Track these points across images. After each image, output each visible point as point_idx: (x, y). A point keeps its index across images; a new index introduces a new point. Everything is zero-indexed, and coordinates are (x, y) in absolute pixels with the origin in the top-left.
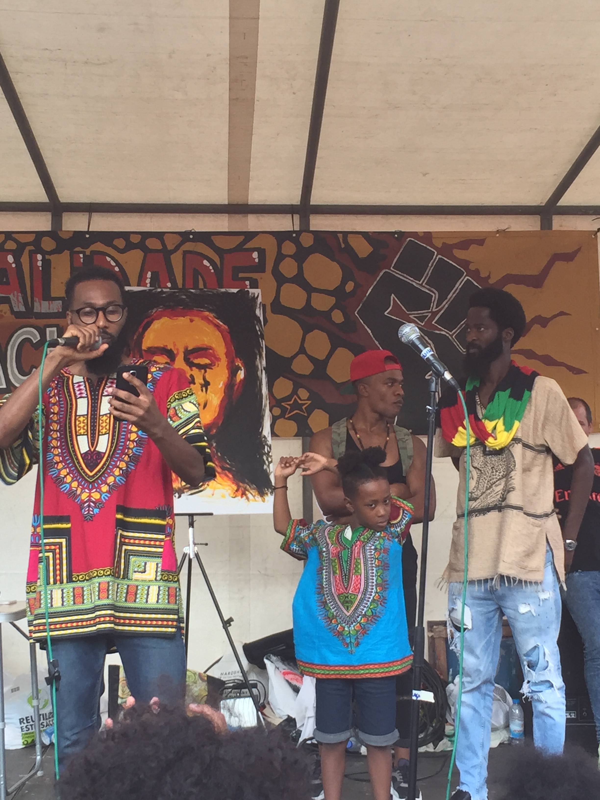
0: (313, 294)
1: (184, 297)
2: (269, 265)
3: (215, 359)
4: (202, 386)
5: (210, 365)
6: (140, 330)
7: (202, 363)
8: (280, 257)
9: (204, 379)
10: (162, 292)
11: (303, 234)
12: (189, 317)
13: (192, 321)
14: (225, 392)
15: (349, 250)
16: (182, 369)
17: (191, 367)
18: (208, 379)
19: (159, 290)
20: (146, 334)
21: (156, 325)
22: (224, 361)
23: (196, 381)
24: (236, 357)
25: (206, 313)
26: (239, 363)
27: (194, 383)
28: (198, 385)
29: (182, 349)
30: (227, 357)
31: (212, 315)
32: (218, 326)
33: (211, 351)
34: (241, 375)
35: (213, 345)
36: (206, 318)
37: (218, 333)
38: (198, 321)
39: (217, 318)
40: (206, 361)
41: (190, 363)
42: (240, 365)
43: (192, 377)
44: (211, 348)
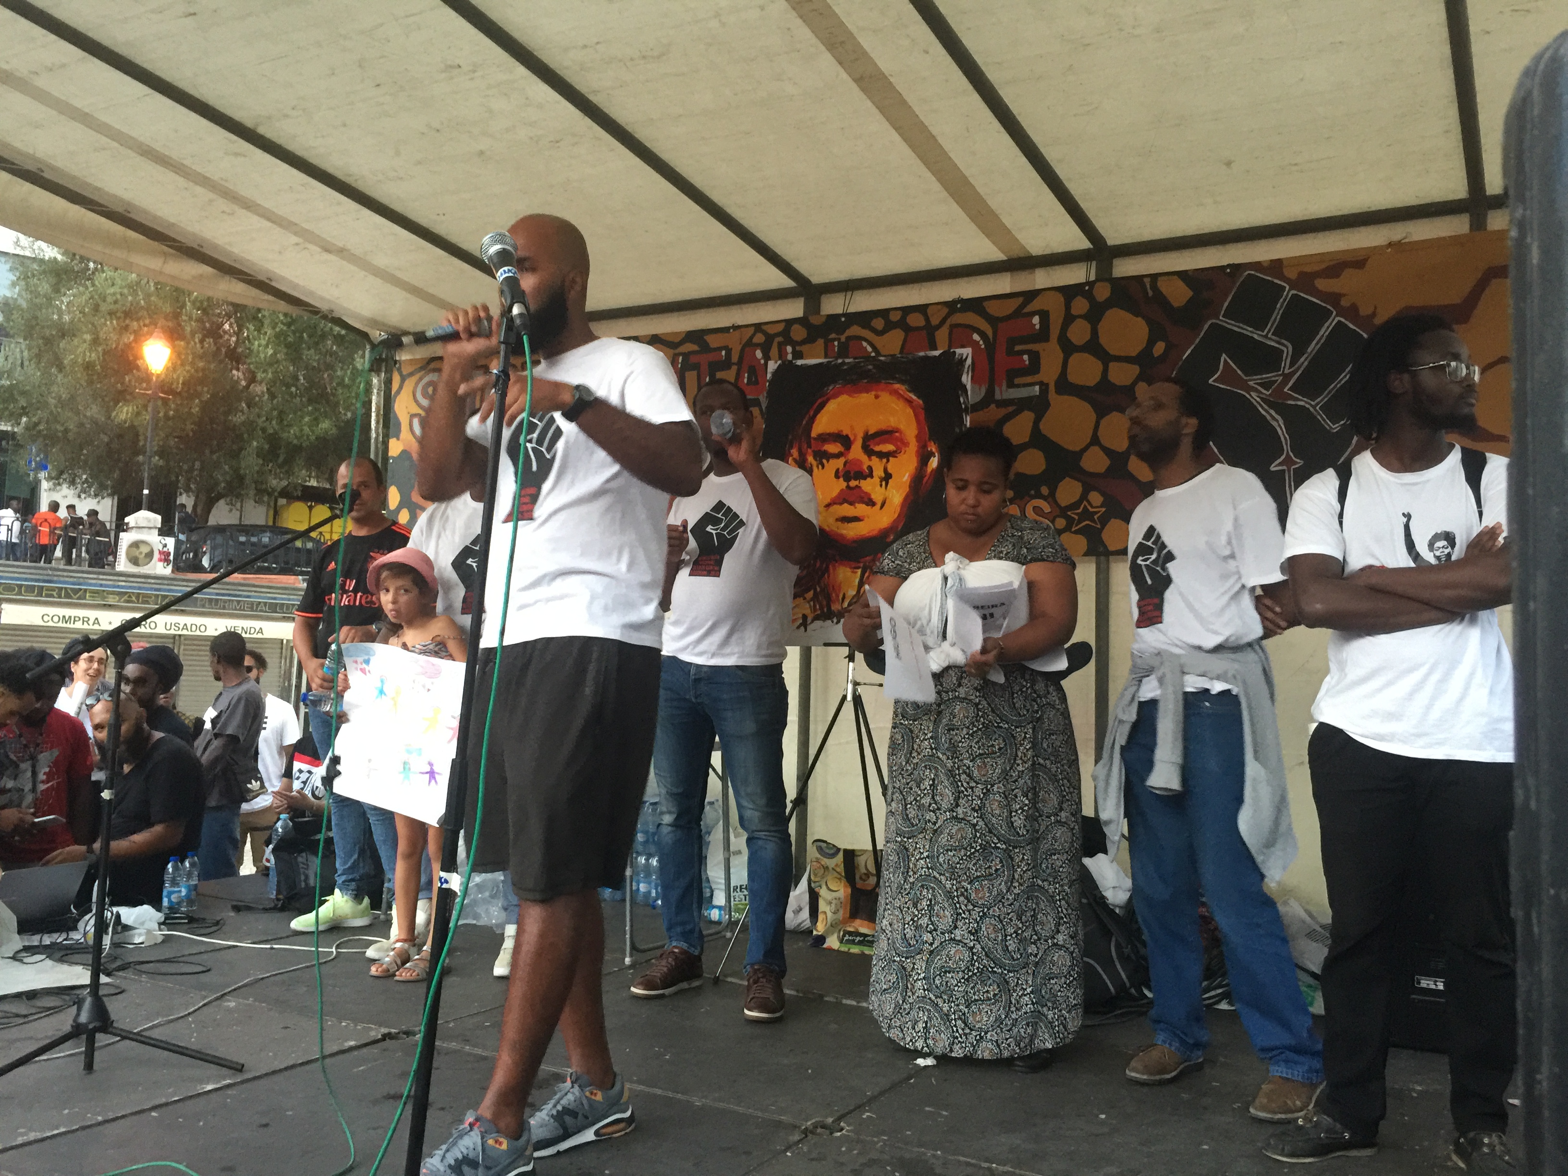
0: (1111, 365)
1: (870, 367)
2: (1055, 332)
3: (901, 444)
4: (882, 480)
5: (895, 452)
6: (812, 413)
7: (884, 450)
8: (1069, 319)
9: (885, 470)
10: (843, 363)
11: (1098, 284)
12: (873, 393)
13: (877, 397)
14: (910, 487)
15: (1160, 299)
16: (858, 460)
17: (869, 457)
18: (890, 471)
19: (840, 361)
20: (819, 416)
21: (832, 406)
22: (913, 446)
23: (874, 474)
24: (930, 440)
25: (897, 386)
26: (933, 447)
27: (872, 477)
28: (876, 480)
29: (861, 435)
30: (917, 441)
31: (903, 387)
32: (909, 402)
33: (897, 434)
34: (934, 462)
35: (902, 427)
36: (895, 393)
37: (909, 411)
38: (885, 397)
39: (910, 392)
40: (890, 447)
41: (869, 451)
42: (934, 450)
43: (870, 468)
44: (897, 430)
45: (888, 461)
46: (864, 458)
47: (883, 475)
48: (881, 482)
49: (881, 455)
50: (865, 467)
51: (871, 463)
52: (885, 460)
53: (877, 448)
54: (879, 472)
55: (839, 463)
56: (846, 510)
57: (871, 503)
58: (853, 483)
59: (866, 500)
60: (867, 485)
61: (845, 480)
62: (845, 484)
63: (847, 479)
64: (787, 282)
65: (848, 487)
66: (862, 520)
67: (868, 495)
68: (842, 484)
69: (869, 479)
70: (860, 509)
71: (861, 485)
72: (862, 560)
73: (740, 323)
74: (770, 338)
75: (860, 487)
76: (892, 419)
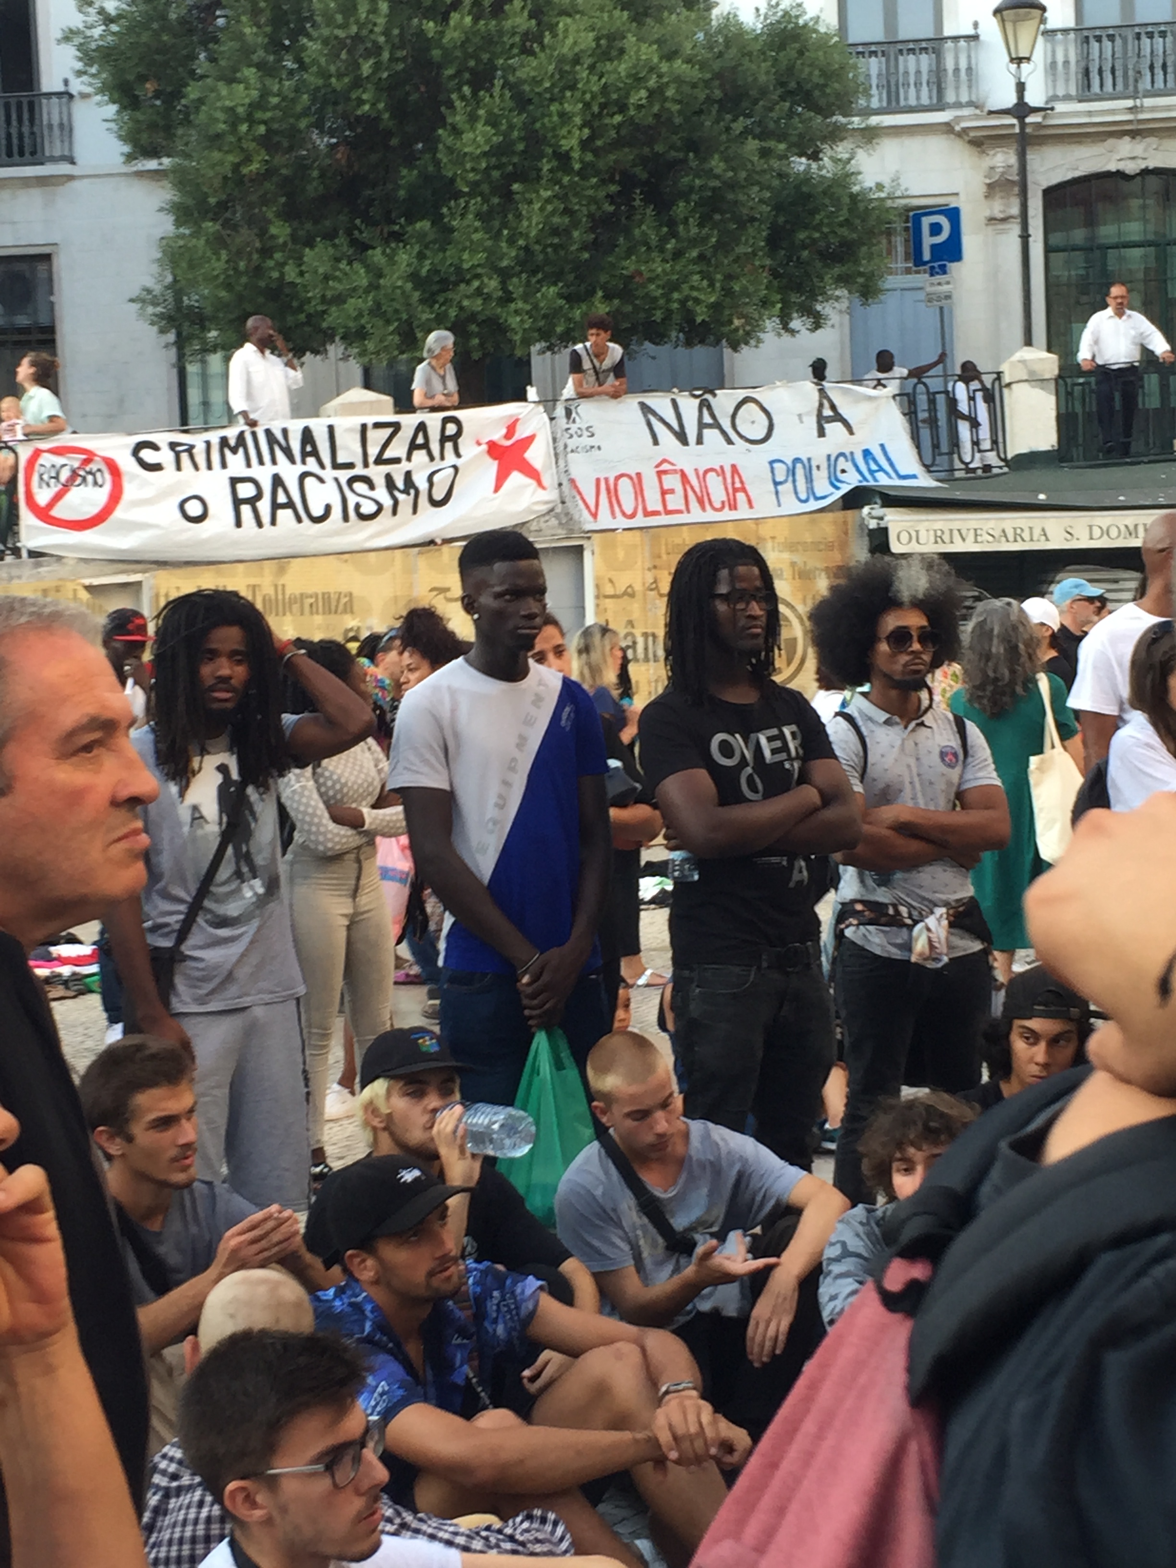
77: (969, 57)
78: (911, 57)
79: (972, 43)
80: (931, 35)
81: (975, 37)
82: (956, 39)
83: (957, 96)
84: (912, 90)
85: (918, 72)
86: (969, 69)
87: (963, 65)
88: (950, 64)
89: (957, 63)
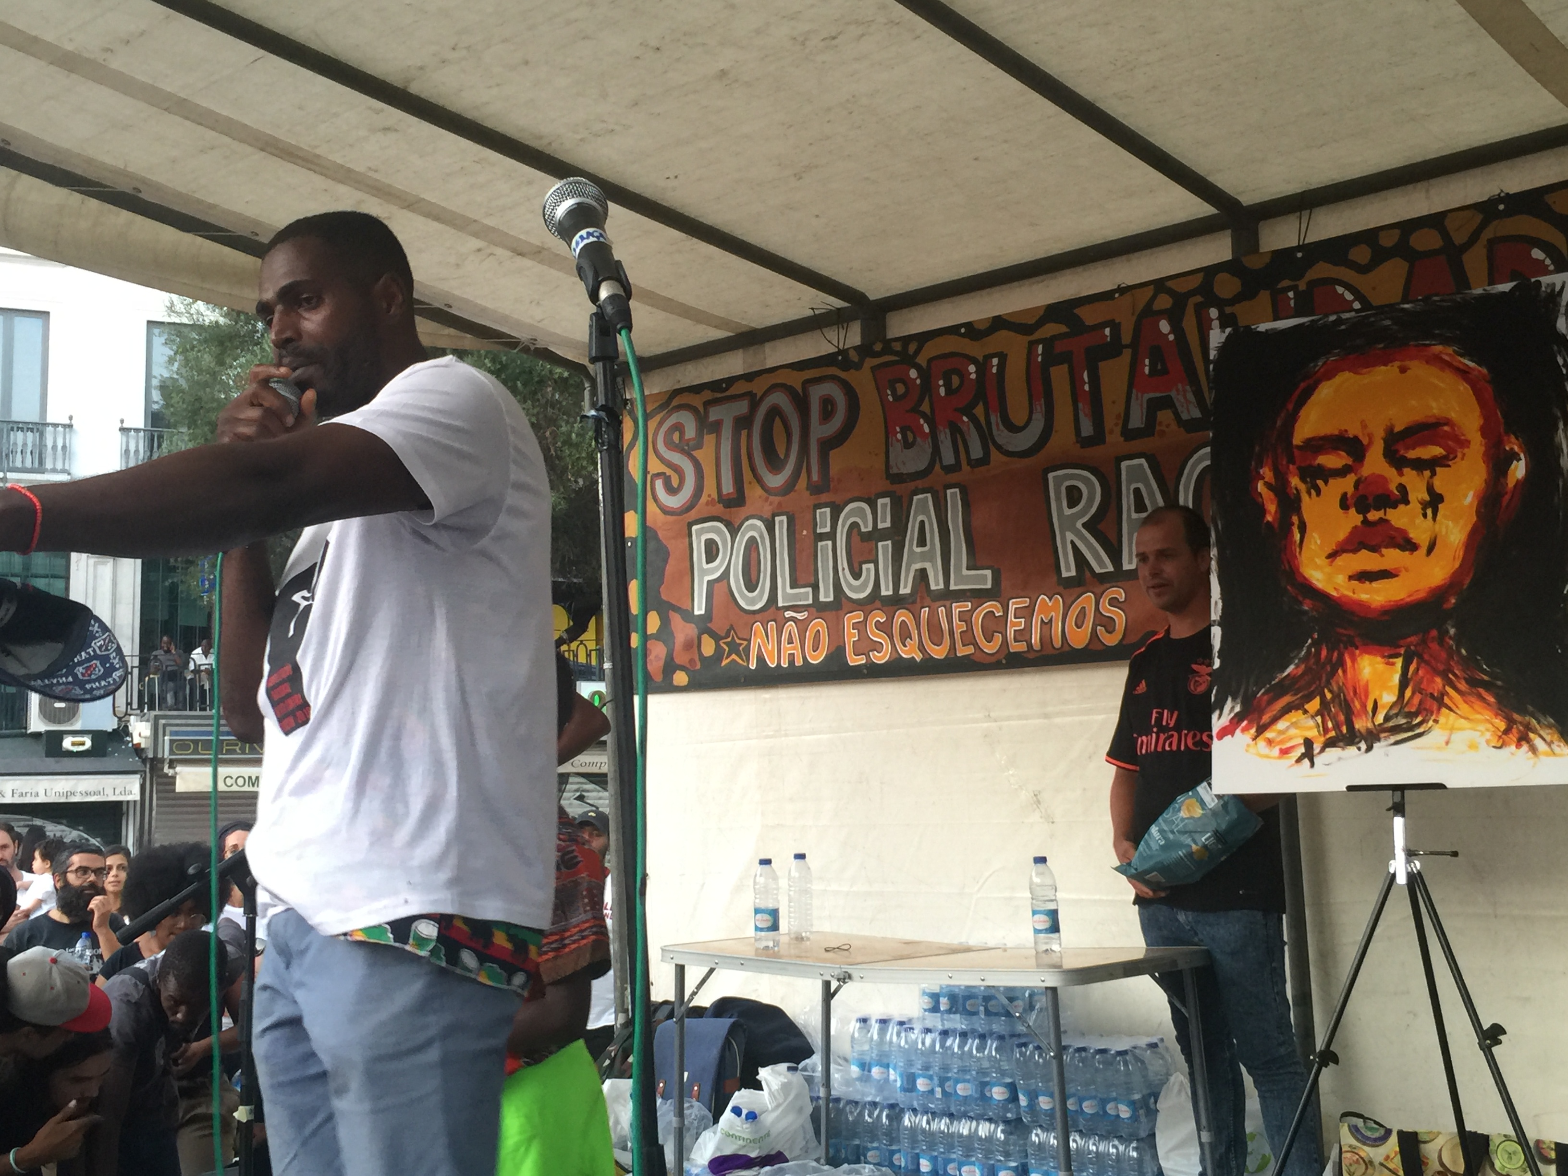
1: (1388, 323)
3: (1455, 443)
5: (1444, 457)
6: (1291, 405)
7: (1426, 457)
10: (1338, 321)
12: (1397, 364)
13: (1403, 370)
14: (1478, 513)
16: (1380, 477)
17: (1399, 469)
18: (1438, 489)
19: (1333, 318)
20: (1303, 412)
21: (1325, 391)
22: (1477, 444)
23: (1412, 497)
24: (1507, 433)
25: (1439, 348)
26: (1513, 445)
27: (1407, 502)
28: (1415, 506)
29: (1379, 434)
30: (1483, 435)
31: (1450, 350)
32: (1464, 373)
33: (1446, 428)
34: (1519, 470)
35: (1453, 415)
36: (1437, 361)
37: (1464, 388)
38: (1418, 369)
39: (1462, 355)
40: (1437, 451)
41: (1397, 462)
42: (1516, 448)
43: (1402, 488)
44: (1448, 422)
45: (1434, 474)
46: (1390, 473)
47: (1427, 498)
48: (1424, 509)
49: (1419, 465)
50: (1393, 487)
51: (1403, 480)
52: (1427, 473)
53: (1412, 454)
54: (1418, 493)
55: (1347, 484)
56: (1366, 560)
57: (1410, 546)
58: (1373, 516)
59: (1401, 541)
60: (1398, 517)
61: (1358, 512)
62: (1360, 517)
63: (1363, 509)
64: (1205, 209)
65: (1365, 521)
66: (1396, 576)
67: (1403, 533)
68: (1354, 518)
69: (1402, 507)
70: (1392, 557)
71: (1388, 517)
72: (1402, 642)
73: (1130, 281)
74: (1180, 300)
75: (1387, 521)
76: (1434, 404)
77: (65, 439)
78: (20, 434)
79: (67, 430)
80: (37, 420)
81: (70, 426)
82: (55, 425)
83: (54, 465)
84: (19, 457)
85: (25, 445)
86: (64, 447)
87: (60, 444)
88: (49, 443)
89: (55, 442)
